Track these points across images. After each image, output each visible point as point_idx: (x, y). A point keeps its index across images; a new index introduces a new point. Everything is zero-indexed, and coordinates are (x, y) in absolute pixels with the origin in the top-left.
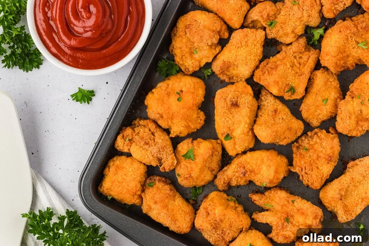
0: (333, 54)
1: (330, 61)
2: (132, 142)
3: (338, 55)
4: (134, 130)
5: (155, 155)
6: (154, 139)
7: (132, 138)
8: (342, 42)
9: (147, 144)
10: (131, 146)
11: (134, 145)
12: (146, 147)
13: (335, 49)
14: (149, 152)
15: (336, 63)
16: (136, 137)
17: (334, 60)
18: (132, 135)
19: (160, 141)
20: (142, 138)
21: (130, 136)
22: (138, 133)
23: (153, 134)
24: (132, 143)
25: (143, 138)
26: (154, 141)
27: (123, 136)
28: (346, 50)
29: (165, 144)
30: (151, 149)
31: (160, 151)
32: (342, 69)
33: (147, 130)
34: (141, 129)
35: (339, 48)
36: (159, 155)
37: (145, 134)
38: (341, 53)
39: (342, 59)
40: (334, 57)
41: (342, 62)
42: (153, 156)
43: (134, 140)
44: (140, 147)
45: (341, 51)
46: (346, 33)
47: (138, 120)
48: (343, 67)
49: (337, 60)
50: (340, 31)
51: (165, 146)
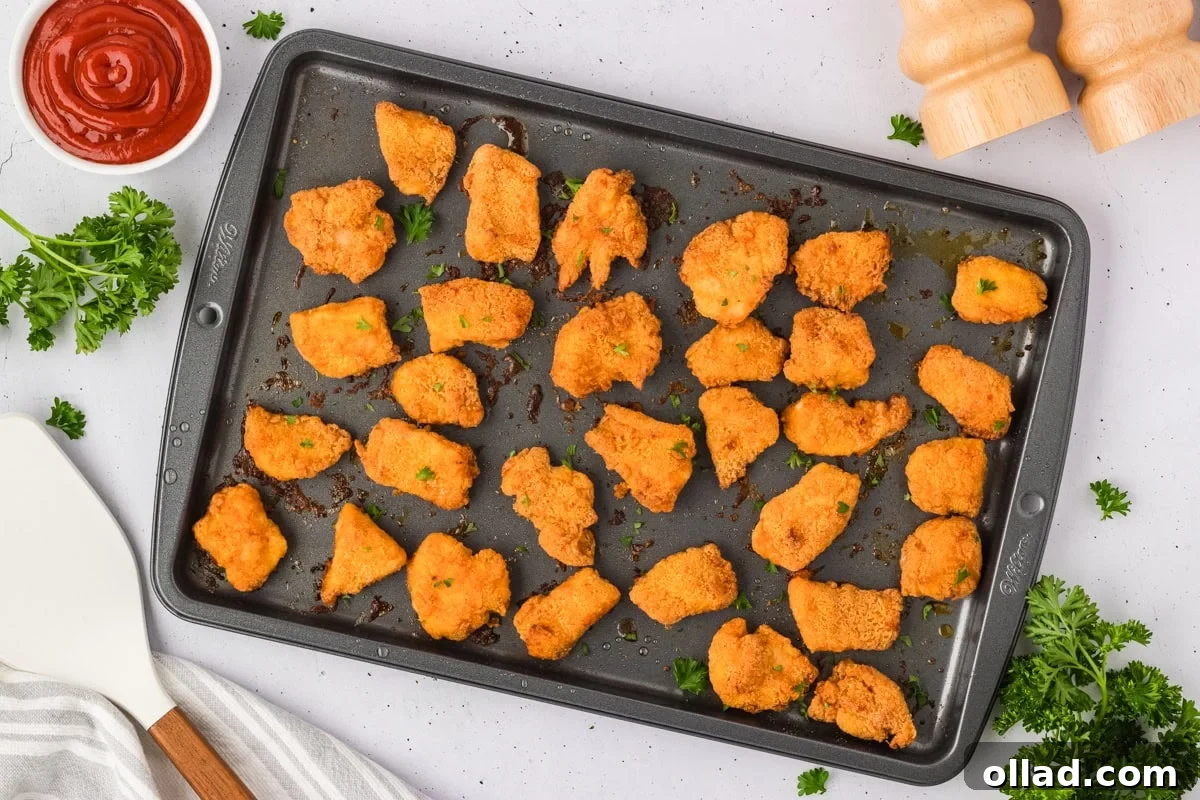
0: (571, 366)
1: (567, 379)
2: (837, 707)
3: (580, 368)
4: (837, 686)
5: (879, 726)
6: (874, 698)
7: (837, 701)
8: (586, 347)
9: (862, 708)
10: (836, 715)
11: (840, 711)
12: (863, 713)
13: (575, 358)
14: (868, 721)
15: (579, 381)
16: (842, 698)
17: (574, 376)
18: (836, 696)
19: (884, 702)
20: (853, 700)
21: (833, 697)
22: (846, 691)
23: (870, 690)
24: (837, 709)
25: (855, 699)
26: (875, 703)
27: (821, 698)
28: (595, 358)
29: (893, 706)
30: (870, 716)
31: (886, 719)
32: (591, 390)
33: (860, 685)
34: (850, 685)
35: (581, 356)
36: (885, 726)
37: (858, 692)
38: (586, 364)
39: (589, 373)
40: (575, 371)
41: (588, 379)
42: (875, 728)
43: (840, 702)
44: (852, 715)
45: (586, 361)
46: (593, 332)
47: (841, 665)
48: (591, 386)
49: (580, 375)
50: (583, 328)
51: (893, 710)
